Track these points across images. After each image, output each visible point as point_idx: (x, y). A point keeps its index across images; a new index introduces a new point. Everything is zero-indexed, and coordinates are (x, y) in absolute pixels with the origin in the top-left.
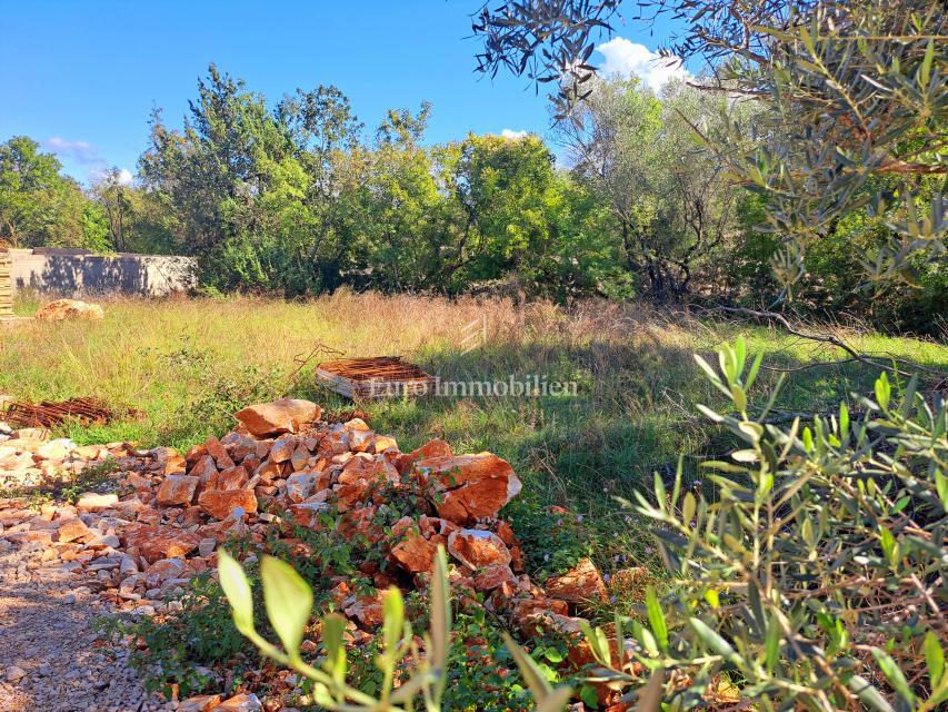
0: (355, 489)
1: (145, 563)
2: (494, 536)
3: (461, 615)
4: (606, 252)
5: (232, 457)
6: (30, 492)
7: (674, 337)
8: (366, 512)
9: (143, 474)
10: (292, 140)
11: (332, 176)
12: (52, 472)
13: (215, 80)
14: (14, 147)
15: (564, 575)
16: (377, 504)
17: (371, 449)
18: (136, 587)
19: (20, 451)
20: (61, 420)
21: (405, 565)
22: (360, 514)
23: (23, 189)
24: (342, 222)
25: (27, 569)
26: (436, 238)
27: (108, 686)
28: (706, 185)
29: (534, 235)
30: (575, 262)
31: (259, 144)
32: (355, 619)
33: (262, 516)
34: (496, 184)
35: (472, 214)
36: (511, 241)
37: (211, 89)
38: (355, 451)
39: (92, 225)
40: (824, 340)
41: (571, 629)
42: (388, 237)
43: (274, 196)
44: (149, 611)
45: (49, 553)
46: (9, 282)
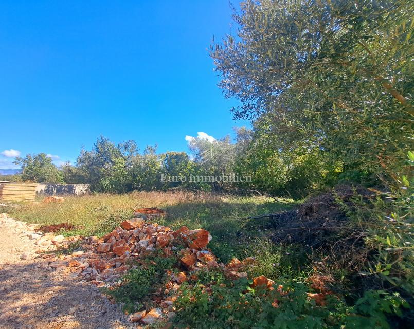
0: (163, 242)
1: (100, 271)
2: (209, 252)
5: (120, 236)
6: (55, 252)
7: (226, 200)
9: (89, 244)
10: (121, 153)
12: (60, 246)
13: (102, 138)
14: (40, 156)
15: (230, 262)
16: (171, 246)
17: (163, 231)
18: (101, 279)
19: (47, 239)
20: (59, 230)
21: (185, 264)
22: (167, 250)
23: (40, 167)
24: (134, 173)
25: (61, 276)
27: (106, 312)
31: (112, 154)
32: (176, 281)
33: (133, 254)
34: (175, 163)
37: (100, 140)
38: (159, 232)
39: (59, 176)
42: (146, 177)
43: (116, 167)
45: (67, 270)
46: (35, 192)
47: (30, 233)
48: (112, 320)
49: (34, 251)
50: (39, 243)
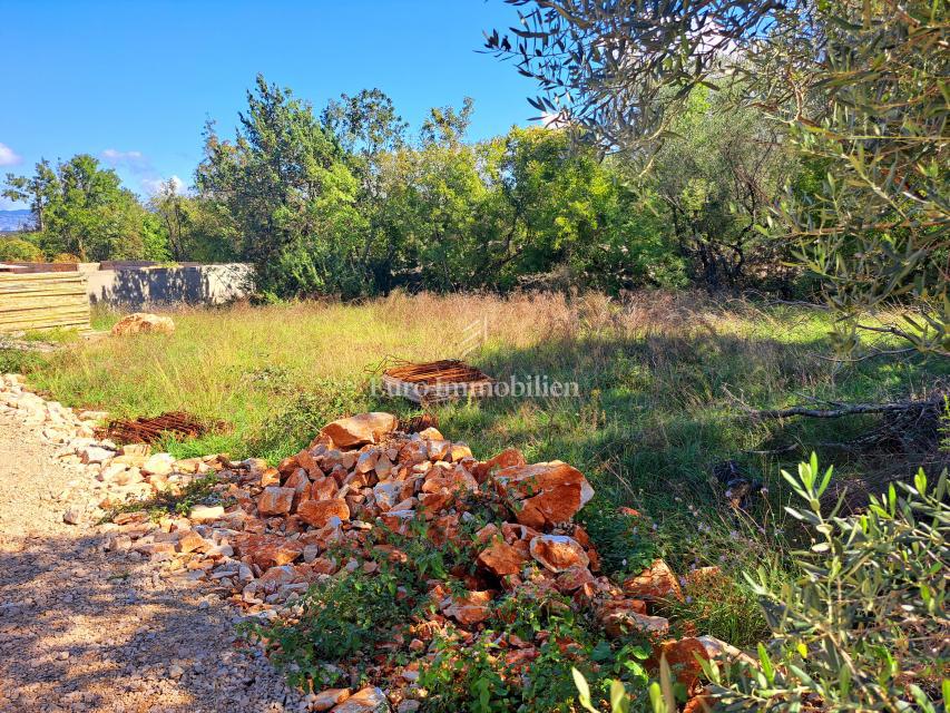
0: (438, 498)
1: (259, 570)
2: (571, 541)
3: (553, 617)
4: (657, 239)
5: (322, 469)
6: (148, 506)
7: (730, 325)
8: (451, 519)
9: (240, 485)
10: (340, 145)
11: (379, 177)
12: (161, 487)
13: (264, 91)
14: (77, 166)
15: (639, 575)
16: (460, 512)
17: (448, 458)
18: (257, 593)
19: (129, 466)
20: (159, 435)
21: (492, 569)
22: (446, 521)
23: (87, 205)
24: (391, 223)
25: (161, 578)
26: (483, 234)
27: (254, 681)
28: (758, 165)
29: (582, 225)
30: (625, 250)
31: (308, 152)
32: (453, 618)
33: (355, 523)
34: (541, 177)
35: (519, 208)
36: (560, 234)
37: (260, 99)
38: (434, 461)
39: (152, 236)
40: (885, 331)
41: (652, 628)
42: (436, 236)
43: (325, 202)
44: (272, 614)
45: (176, 563)
46: (86, 298)
47: (82, 444)
48: (263, 702)
49: (95, 502)
50: (108, 475)
